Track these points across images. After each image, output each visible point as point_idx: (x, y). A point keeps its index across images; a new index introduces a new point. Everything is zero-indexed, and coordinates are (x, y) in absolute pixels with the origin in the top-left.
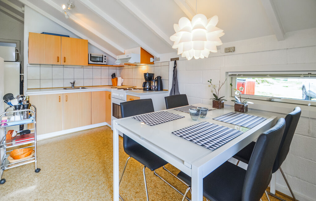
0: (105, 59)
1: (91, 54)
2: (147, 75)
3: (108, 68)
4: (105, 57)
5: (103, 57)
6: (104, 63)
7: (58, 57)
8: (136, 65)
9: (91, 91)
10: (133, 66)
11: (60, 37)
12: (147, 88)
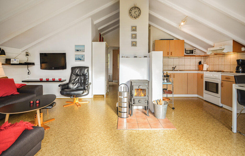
0: (195, 51)
1: (185, 49)
2: (240, 61)
3: (195, 57)
4: (195, 50)
5: (193, 50)
6: (194, 54)
7: (168, 52)
8: (223, 54)
9: (188, 72)
10: (220, 55)
11: (169, 40)
12: (241, 71)
